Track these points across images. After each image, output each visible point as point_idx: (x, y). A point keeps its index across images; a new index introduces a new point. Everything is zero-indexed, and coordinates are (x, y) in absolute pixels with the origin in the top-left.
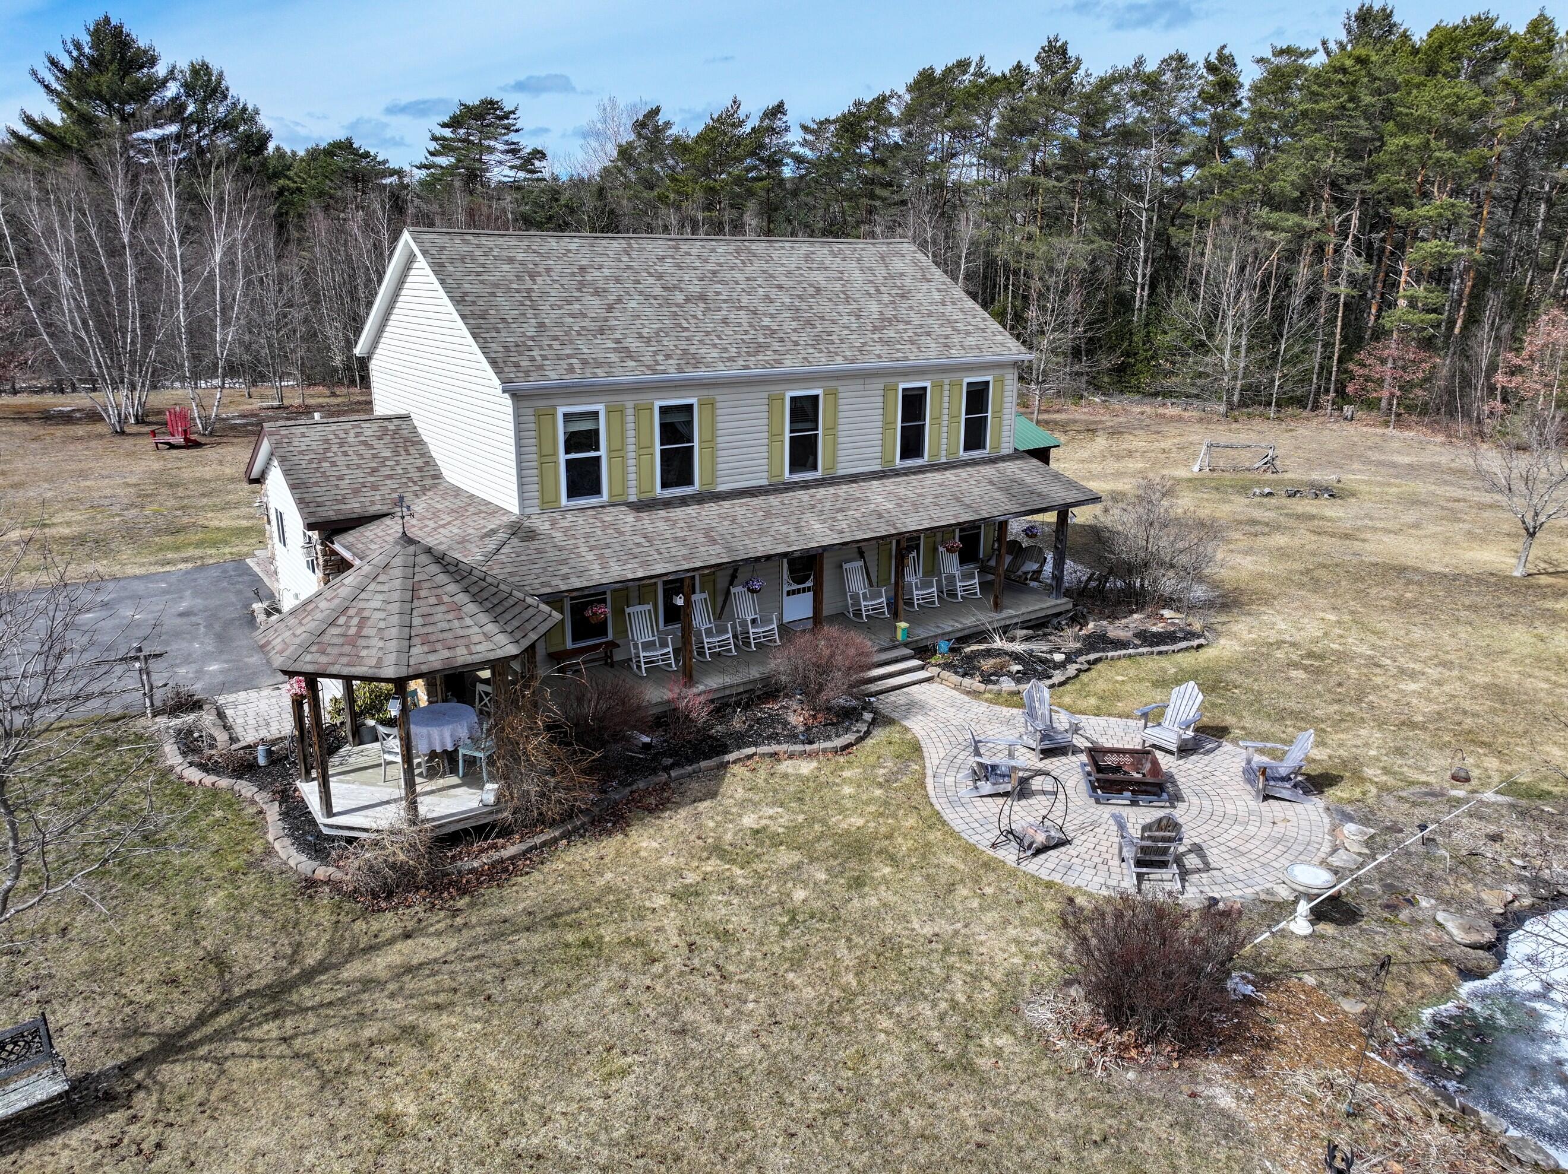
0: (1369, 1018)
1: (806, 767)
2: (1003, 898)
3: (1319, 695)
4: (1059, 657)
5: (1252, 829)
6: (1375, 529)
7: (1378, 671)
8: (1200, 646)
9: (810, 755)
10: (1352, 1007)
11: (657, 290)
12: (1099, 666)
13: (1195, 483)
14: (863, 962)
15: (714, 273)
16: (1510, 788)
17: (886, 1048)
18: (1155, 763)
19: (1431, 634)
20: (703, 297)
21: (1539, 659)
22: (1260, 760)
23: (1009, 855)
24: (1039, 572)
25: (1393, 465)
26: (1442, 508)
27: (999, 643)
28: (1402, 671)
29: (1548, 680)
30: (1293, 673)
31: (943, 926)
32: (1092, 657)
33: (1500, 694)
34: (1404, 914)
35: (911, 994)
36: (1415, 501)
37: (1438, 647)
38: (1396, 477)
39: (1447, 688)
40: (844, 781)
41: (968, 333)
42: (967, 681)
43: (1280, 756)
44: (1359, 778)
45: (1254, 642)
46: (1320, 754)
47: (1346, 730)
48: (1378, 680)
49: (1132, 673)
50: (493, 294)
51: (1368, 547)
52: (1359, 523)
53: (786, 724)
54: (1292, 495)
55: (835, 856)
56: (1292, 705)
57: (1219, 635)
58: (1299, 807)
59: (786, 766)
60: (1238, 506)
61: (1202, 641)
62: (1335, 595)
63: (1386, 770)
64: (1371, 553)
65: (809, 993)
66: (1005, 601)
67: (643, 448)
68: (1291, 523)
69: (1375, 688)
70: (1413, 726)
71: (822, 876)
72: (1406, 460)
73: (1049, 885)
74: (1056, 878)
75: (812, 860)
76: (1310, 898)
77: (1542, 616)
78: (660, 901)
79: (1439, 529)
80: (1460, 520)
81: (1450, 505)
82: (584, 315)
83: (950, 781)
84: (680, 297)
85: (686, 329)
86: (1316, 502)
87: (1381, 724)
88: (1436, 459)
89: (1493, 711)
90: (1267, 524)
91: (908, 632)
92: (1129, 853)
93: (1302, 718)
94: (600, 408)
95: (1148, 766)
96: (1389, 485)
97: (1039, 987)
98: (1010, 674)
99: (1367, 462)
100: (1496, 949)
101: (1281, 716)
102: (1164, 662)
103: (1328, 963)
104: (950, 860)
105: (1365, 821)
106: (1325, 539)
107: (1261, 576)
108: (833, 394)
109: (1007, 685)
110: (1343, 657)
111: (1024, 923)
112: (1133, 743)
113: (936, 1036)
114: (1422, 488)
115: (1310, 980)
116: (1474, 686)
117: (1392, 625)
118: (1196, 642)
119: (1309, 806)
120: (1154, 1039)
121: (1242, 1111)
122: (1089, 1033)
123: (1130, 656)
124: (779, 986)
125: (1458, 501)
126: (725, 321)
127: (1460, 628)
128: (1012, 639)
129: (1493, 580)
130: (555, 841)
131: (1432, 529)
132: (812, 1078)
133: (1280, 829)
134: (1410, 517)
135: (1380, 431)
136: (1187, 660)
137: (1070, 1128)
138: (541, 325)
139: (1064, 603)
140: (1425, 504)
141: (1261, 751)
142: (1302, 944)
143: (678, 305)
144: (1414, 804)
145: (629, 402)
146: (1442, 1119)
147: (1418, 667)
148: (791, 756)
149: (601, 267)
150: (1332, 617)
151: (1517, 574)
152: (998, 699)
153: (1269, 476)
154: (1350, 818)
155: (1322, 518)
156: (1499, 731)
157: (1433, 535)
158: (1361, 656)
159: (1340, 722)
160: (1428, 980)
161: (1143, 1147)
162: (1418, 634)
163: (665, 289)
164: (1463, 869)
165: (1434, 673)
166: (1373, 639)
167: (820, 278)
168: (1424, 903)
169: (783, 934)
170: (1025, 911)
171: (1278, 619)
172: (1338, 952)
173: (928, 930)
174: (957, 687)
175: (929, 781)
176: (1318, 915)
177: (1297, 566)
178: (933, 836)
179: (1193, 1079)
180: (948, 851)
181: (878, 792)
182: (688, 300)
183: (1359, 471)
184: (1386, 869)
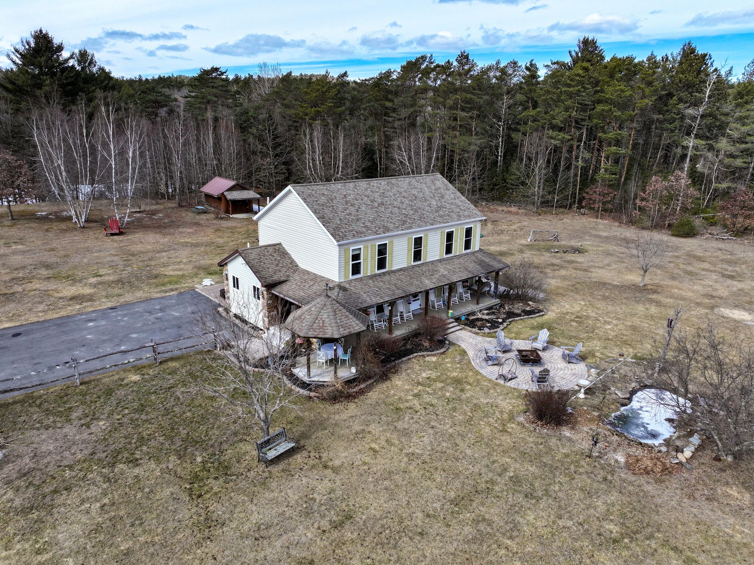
0: (599, 416)
1: (434, 359)
2: (503, 393)
3: (581, 331)
4: (500, 320)
5: (566, 372)
6: (595, 267)
7: (598, 322)
8: (543, 315)
9: (433, 355)
10: (596, 414)
11: (369, 202)
12: (513, 323)
13: (529, 247)
14: (471, 409)
15: (383, 193)
16: (635, 357)
17: (485, 428)
18: (537, 354)
19: (614, 308)
20: (382, 203)
21: (646, 316)
22: (567, 352)
23: (501, 382)
24: (489, 291)
25: (600, 237)
26: (618, 257)
27: (480, 316)
28: (605, 322)
29: (648, 324)
30: (573, 323)
31: (488, 400)
32: (510, 320)
33: (634, 328)
34: (607, 392)
35: (487, 416)
36: (608, 254)
37: (616, 313)
38: (601, 243)
39: (619, 327)
40: (447, 362)
41: (465, 210)
42: (474, 330)
43: (572, 351)
44: (594, 356)
45: (559, 313)
46: (583, 349)
47: (590, 342)
48: (598, 325)
49: (523, 325)
50: (323, 209)
51: (593, 275)
52: (590, 264)
53: (423, 345)
54: (565, 252)
55: (453, 384)
56: (573, 334)
57: (548, 311)
58: (578, 365)
59: (427, 359)
60: (546, 258)
61: (543, 313)
62: (584, 295)
63: (602, 353)
64: (594, 278)
65: (461, 417)
66: (480, 301)
67: (373, 258)
68: (566, 265)
69: (598, 328)
70: (609, 339)
71: (452, 389)
72: (605, 234)
73: (515, 389)
74: (516, 387)
75: (447, 385)
76: (584, 388)
77: (648, 301)
78: (411, 398)
79: (617, 266)
80: (624, 262)
81: (621, 255)
82: (351, 214)
83: (478, 361)
84: (376, 205)
85: (381, 217)
86: (574, 255)
87: (600, 339)
88: (616, 233)
89: (632, 334)
90: (558, 266)
91: (452, 314)
92: (535, 379)
93: (578, 339)
94: (361, 247)
95: (535, 355)
96: (599, 246)
97: (519, 414)
98: (487, 327)
99: (591, 236)
100: (630, 399)
101: (570, 338)
102: (533, 321)
103: (589, 404)
104: (486, 384)
105: (596, 368)
106: (578, 272)
107: (558, 287)
108: (426, 235)
109: (487, 330)
110: (588, 317)
111: (510, 398)
112: (528, 348)
113: (496, 425)
114: (611, 247)
115: (585, 408)
116: (627, 326)
117: (601, 304)
118: (541, 314)
119: (581, 365)
120: (549, 423)
121: (572, 436)
122: (533, 422)
123: (522, 319)
124: (452, 417)
125: (623, 253)
126: (391, 213)
127: (623, 306)
128: (483, 314)
129: (633, 287)
130: (373, 383)
131: (615, 266)
132: (469, 435)
133: (574, 371)
134: (606, 261)
135: (595, 220)
136: (540, 320)
137: (533, 442)
138: (340, 219)
139: (497, 301)
140: (612, 255)
141: (566, 349)
142: (582, 400)
143: (376, 208)
144: (610, 363)
145: (369, 244)
146: (616, 435)
147: (610, 320)
148: (428, 356)
149: (350, 194)
150: (583, 303)
151: (641, 285)
152: (484, 335)
153: (556, 243)
154: (593, 368)
155: (577, 262)
156: (633, 340)
157: (615, 269)
158: (593, 317)
159: (589, 338)
160: (613, 407)
161: (551, 444)
162: (610, 308)
163: (371, 202)
164: (622, 380)
165: (615, 322)
166: (596, 310)
167: (415, 192)
168: (612, 389)
169: (448, 404)
170: (510, 395)
171: (566, 304)
172: (592, 402)
173: (485, 401)
174: (470, 331)
175: (472, 361)
176: (586, 393)
177: (570, 283)
178: (479, 377)
179: (560, 430)
180: (484, 381)
181: (458, 365)
182: (379, 205)
183: (588, 240)
184: (603, 380)
